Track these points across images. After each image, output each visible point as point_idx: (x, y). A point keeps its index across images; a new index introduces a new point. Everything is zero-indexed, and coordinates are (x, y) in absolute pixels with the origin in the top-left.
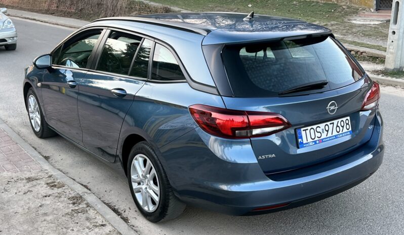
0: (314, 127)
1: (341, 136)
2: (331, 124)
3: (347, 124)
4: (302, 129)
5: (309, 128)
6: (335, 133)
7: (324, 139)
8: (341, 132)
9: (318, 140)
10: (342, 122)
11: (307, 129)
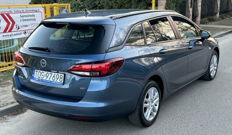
0: (41, 71)
1: (54, 83)
2: (50, 73)
3: (61, 78)
4: (36, 70)
5: (39, 71)
6: (51, 80)
7: (44, 80)
8: (55, 81)
9: (41, 79)
10: (58, 76)
11: (38, 71)
